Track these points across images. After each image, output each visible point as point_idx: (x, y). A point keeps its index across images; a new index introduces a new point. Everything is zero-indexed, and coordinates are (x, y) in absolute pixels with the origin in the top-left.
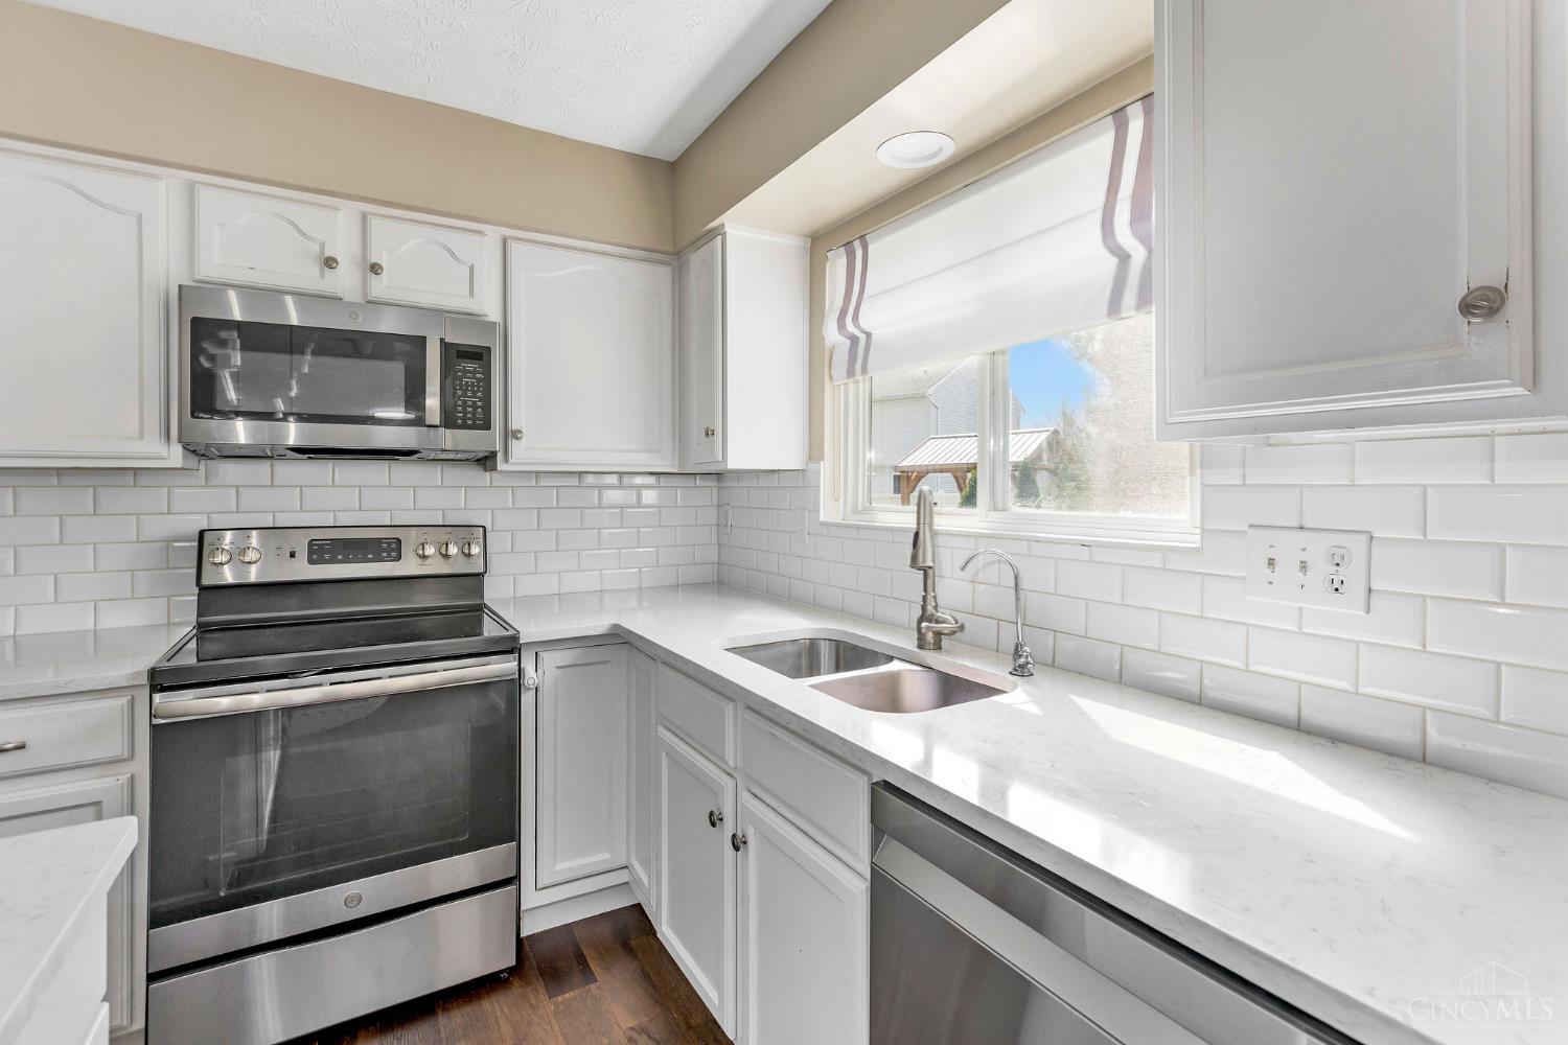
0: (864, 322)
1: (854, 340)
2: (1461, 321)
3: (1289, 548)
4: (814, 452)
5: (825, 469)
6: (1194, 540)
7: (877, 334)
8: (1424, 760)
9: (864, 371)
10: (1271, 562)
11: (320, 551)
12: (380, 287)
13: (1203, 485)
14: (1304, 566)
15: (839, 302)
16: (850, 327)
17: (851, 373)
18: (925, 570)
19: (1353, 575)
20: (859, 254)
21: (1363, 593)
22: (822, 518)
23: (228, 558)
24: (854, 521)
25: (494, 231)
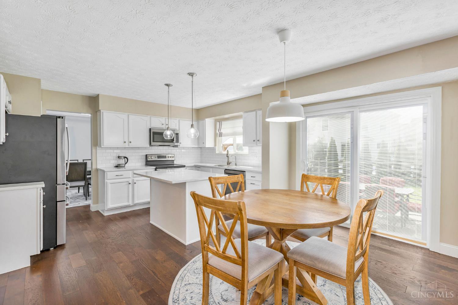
0: (221, 131)
1: (220, 133)
2: (254, 142)
4: (215, 145)
5: (217, 147)
6: (248, 154)
7: (223, 133)
9: (221, 136)
10: (252, 155)
15: (218, 128)
17: (220, 136)
18: (228, 157)
20: (221, 123)
22: (217, 153)
23: (150, 157)
24: (220, 153)
25: (178, 119)
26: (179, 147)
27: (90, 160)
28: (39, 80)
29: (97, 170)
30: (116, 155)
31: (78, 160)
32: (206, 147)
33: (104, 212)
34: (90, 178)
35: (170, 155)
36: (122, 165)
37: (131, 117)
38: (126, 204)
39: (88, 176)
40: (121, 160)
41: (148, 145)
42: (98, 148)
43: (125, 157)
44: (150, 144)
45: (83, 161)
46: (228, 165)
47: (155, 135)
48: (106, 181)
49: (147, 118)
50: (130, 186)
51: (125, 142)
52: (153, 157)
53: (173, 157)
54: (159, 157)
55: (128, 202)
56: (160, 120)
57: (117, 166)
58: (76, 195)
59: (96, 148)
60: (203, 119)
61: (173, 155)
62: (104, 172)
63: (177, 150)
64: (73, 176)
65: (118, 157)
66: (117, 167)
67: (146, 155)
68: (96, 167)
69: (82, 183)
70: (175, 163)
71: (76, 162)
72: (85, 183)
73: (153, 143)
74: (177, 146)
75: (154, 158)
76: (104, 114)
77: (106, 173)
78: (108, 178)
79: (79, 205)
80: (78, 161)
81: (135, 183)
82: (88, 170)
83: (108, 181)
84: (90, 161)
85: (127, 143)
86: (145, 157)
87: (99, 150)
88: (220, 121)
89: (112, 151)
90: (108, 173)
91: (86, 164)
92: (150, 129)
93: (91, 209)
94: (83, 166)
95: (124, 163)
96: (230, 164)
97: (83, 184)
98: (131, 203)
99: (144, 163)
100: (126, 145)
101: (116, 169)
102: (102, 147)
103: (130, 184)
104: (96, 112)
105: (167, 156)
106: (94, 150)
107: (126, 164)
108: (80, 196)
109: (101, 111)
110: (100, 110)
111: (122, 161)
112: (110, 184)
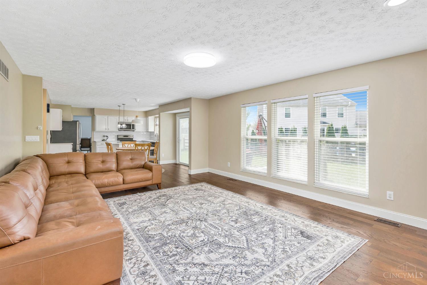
11: (124, 136)
12: (128, 121)
23: (119, 137)
26: (135, 131)
28: (71, 105)
30: (102, 135)
36: (105, 140)
37: (109, 117)
41: (118, 131)
42: (94, 132)
43: (107, 136)
49: (117, 118)
53: (132, 137)
56: (124, 118)
62: (97, 142)
64: (84, 145)
65: (104, 136)
66: (103, 140)
68: (93, 140)
69: (89, 149)
75: (121, 137)
76: (97, 116)
83: (97, 146)
85: (107, 129)
86: (117, 136)
89: (100, 133)
92: (119, 123)
94: (89, 140)
99: (117, 139)
101: (103, 141)
102: (96, 131)
105: (129, 136)
106: (92, 133)
107: (107, 139)
109: (95, 115)
111: (105, 138)
112: (98, 148)
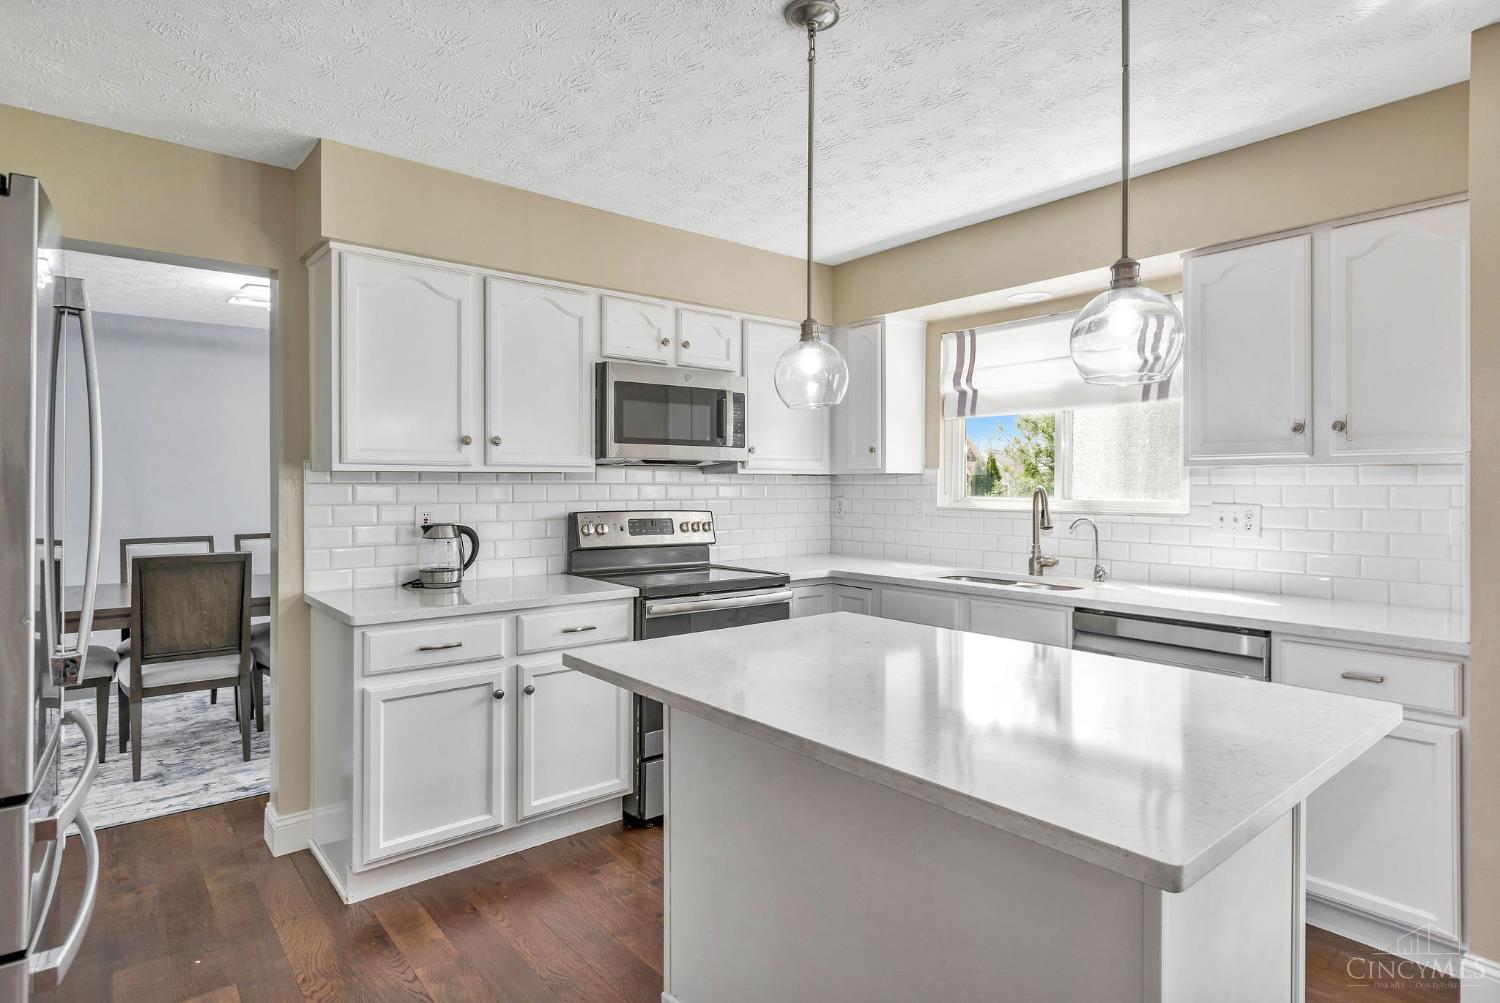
0: (975, 384)
1: (963, 394)
2: (1292, 434)
3: (1229, 512)
4: (931, 460)
5: (938, 473)
8: (1281, 593)
9: (972, 412)
10: (1222, 519)
12: (686, 356)
13: (1191, 485)
14: (1235, 520)
15: (952, 371)
16: (964, 385)
17: (961, 412)
18: (1048, 527)
19: (1255, 522)
21: (1258, 530)
22: (938, 505)
23: (592, 530)
24: (956, 505)
25: (738, 316)
26: (740, 471)
27: (267, 536)
29: (305, 606)
30: (410, 519)
31: (210, 540)
32: (887, 472)
33: (345, 882)
34: (265, 633)
35: (694, 517)
36: (447, 577)
37: (502, 292)
38: (477, 821)
39: (256, 621)
40: (441, 545)
41: (592, 462)
42: (309, 475)
43: (461, 530)
44: (601, 451)
45: (238, 546)
46: (1032, 573)
47: (626, 403)
48: (359, 684)
49: (584, 304)
50: (502, 710)
51: (465, 441)
52: (606, 529)
53: (706, 527)
54: (638, 527)
55: (489, 808)
56: (647, 319)
57: (417, 583)
58: (201, 717)
59: (302, 478)
60: (870, 317)
61: (704, 518)
62: (345, 625)
63: (724, 491)
64: (178, 631)
65: (426, 528)
66: (414, 585)
67: (572, 519)
68: (297, 591)
69: (227, 666)
70: (713, 560)
71: (202, 549)
72: (242, 667)
73: (613, 448)
74: (726, 467)
75: (614, 535)
76: (350, 263)
77: (357, 633)
78: (374, 666)
79: (205, 800)
80: (212, 548)
81: (529, 691)
82: (257, 591)
83: (373, 687)
84: (267, 542)
85: (475, 448)
86: (561, 529)
87: (317, 489)
88: (966, 327)
89: (384, 493)
90: (373, 634)
91: (243, 563)
92: (601, 370)
93: (267, 837)
94: (234, 575)
95: (456, 564)
96: (1045, 569)
97: (233, 672)
98: (501, 817)
99: (560, 562)
100: (471, 456)
101: (413, 602)
102: (336, 467)
103: (499, 696)
104: (303, 259)
105: (678, 518)
106: (287, 489)
107: (466, 566)
108: (215, 725)
109: (332, 245)
110: (326, 241)
111: (446, 553)
112: (382, 704)
